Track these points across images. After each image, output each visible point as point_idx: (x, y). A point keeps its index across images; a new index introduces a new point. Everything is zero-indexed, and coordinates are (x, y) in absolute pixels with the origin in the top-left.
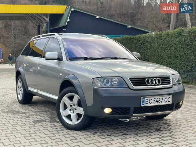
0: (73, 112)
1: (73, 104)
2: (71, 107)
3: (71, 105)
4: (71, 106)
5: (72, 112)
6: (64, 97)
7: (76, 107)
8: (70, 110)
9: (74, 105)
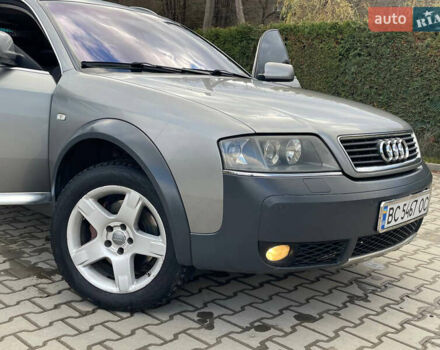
0: (121, 251)
1: (119, 224)
2: (111, 234)
3: (112, 225)
4: (110, 229)
5: (114, 248)
6: (83, 199)
7: (131, 232)
8: (108, 244)
9: (123, 227)
